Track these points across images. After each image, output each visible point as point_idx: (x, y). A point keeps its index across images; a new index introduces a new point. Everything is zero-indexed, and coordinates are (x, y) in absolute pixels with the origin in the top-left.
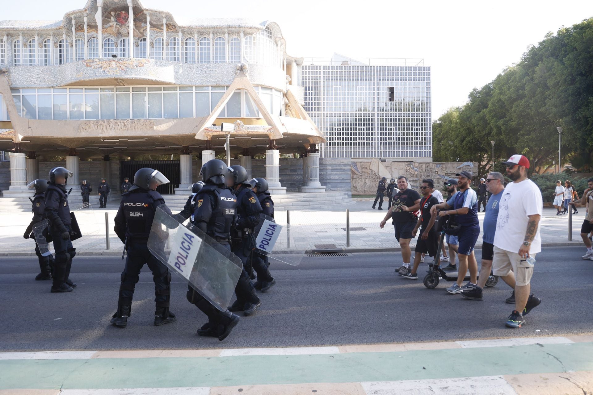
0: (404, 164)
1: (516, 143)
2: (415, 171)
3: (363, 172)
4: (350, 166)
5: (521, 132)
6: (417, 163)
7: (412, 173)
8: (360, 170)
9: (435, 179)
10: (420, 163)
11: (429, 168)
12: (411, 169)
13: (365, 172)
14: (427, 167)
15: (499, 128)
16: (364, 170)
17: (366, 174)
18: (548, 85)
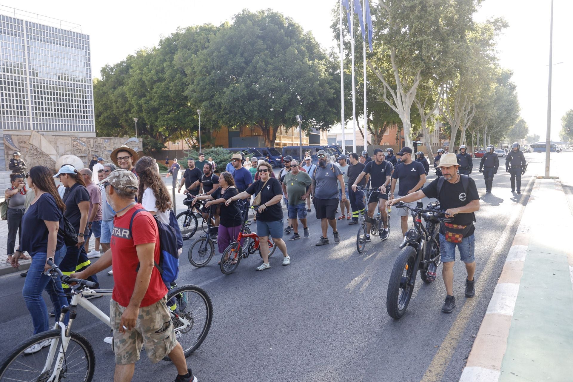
0: (70, 138)
1: (156, 121)
2: (83, 146)
3: (21, 147)
4: (3, 140)
5: (161, 112)
6: (85, 137)
7: (80, 148)
8: (16, 145)
9: (104, 155)
10: (87, 138)
11: (97, 144)
12: (78, 144)
13: (23, 147)
14: (95, 142)
15: (140, 106)
16: (22, 145)
17: (25, 150)
18: (186, 72)
